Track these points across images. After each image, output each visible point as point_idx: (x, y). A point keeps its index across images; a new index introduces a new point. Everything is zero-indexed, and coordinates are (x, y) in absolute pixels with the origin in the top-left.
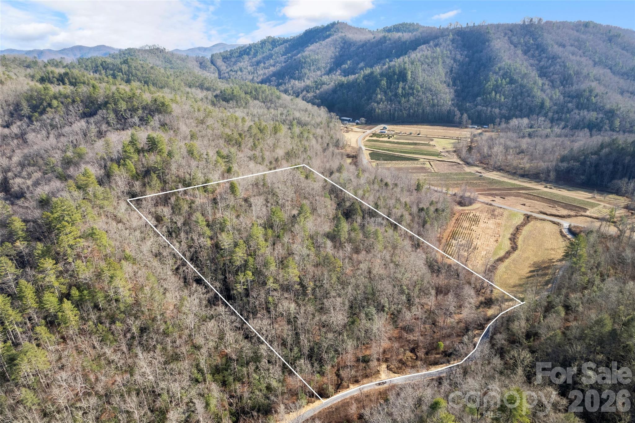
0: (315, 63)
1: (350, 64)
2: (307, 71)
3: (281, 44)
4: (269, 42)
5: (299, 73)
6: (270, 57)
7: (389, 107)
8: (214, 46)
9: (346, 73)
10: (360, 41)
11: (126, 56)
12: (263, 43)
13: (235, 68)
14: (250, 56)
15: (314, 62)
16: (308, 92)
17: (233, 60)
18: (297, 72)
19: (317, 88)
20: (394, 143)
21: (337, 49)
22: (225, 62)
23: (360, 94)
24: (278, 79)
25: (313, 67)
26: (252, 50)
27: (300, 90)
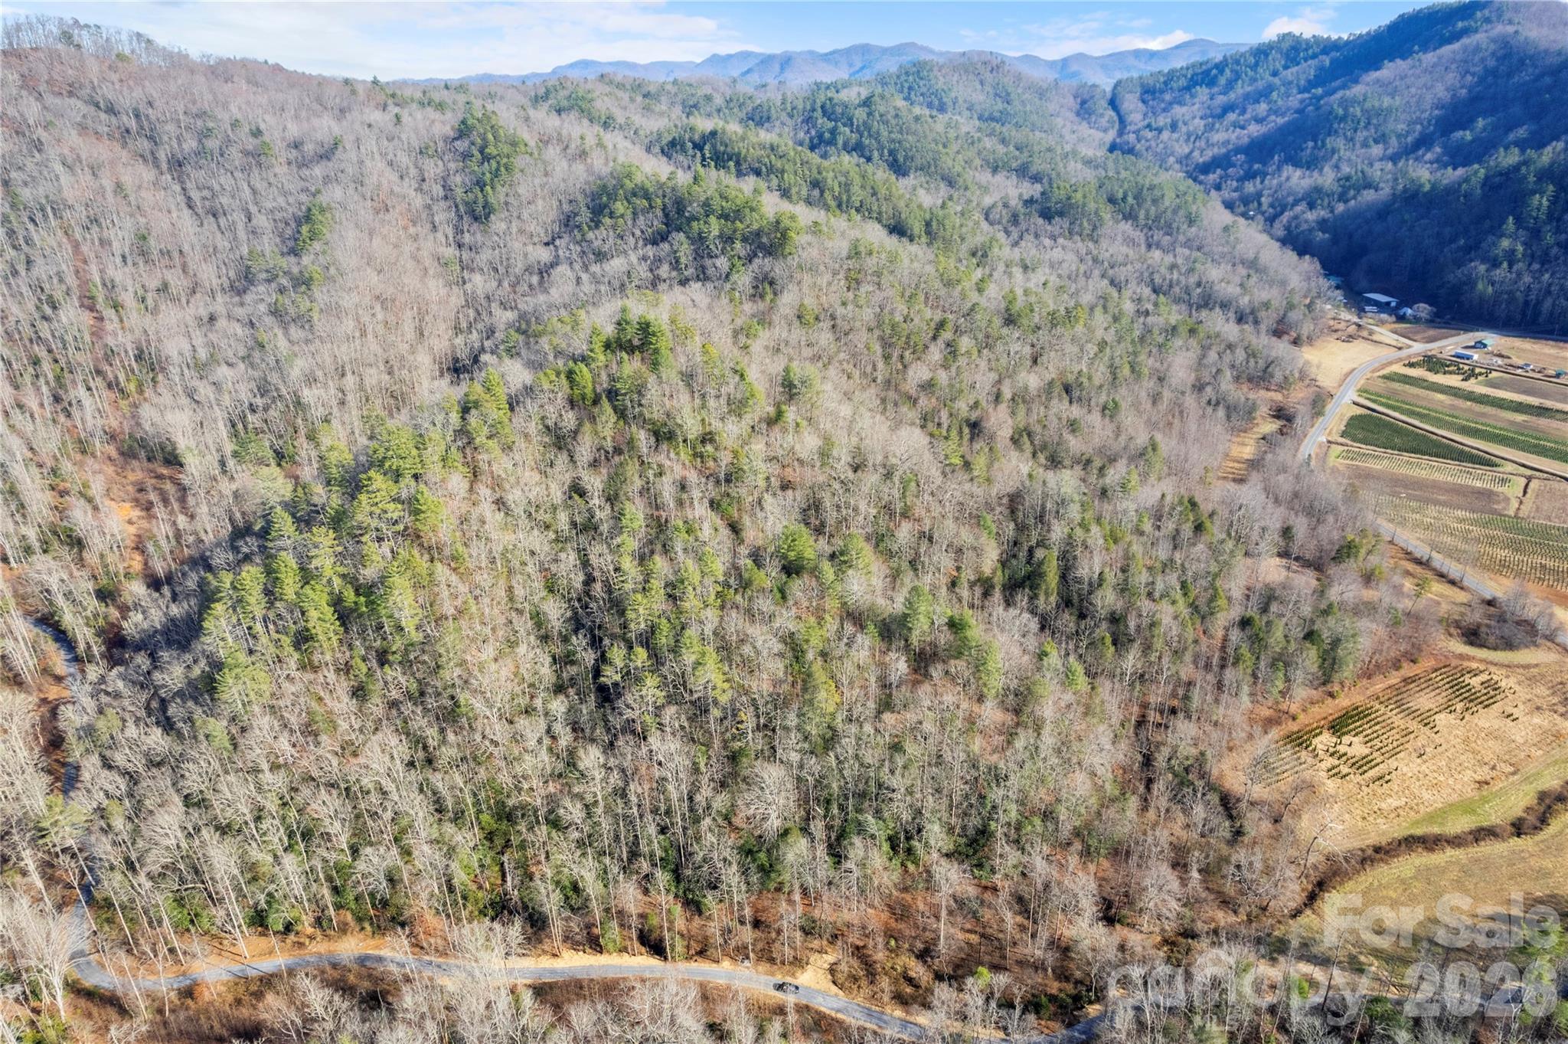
0: (1375, 121)
1: (1484, 129)
2: (1340, 143)
3: (1314, 56)
4: (1280, 50)
5: (1315, 147)
6: (1264, 94)
7: (1527, 279)
8: (1177, 47)
9: (1458, 156)
10: (1559, 54)
11: (911, 78)
12: (1262, 52)
13: (1162, 120)
14: (1215, 90)
15: (1373, 117)
16: (1311, 206)
17: (1168, 97)
18: (1311, 144)
19: (1343, 198)
20: (1470, 397)
21: (1469, 78)
22: (1144, 102)
23: (1447, 230)
24: (1251, 161)
25: (1365, 133)
26: (1228, 71)
27: (1291, 199)
